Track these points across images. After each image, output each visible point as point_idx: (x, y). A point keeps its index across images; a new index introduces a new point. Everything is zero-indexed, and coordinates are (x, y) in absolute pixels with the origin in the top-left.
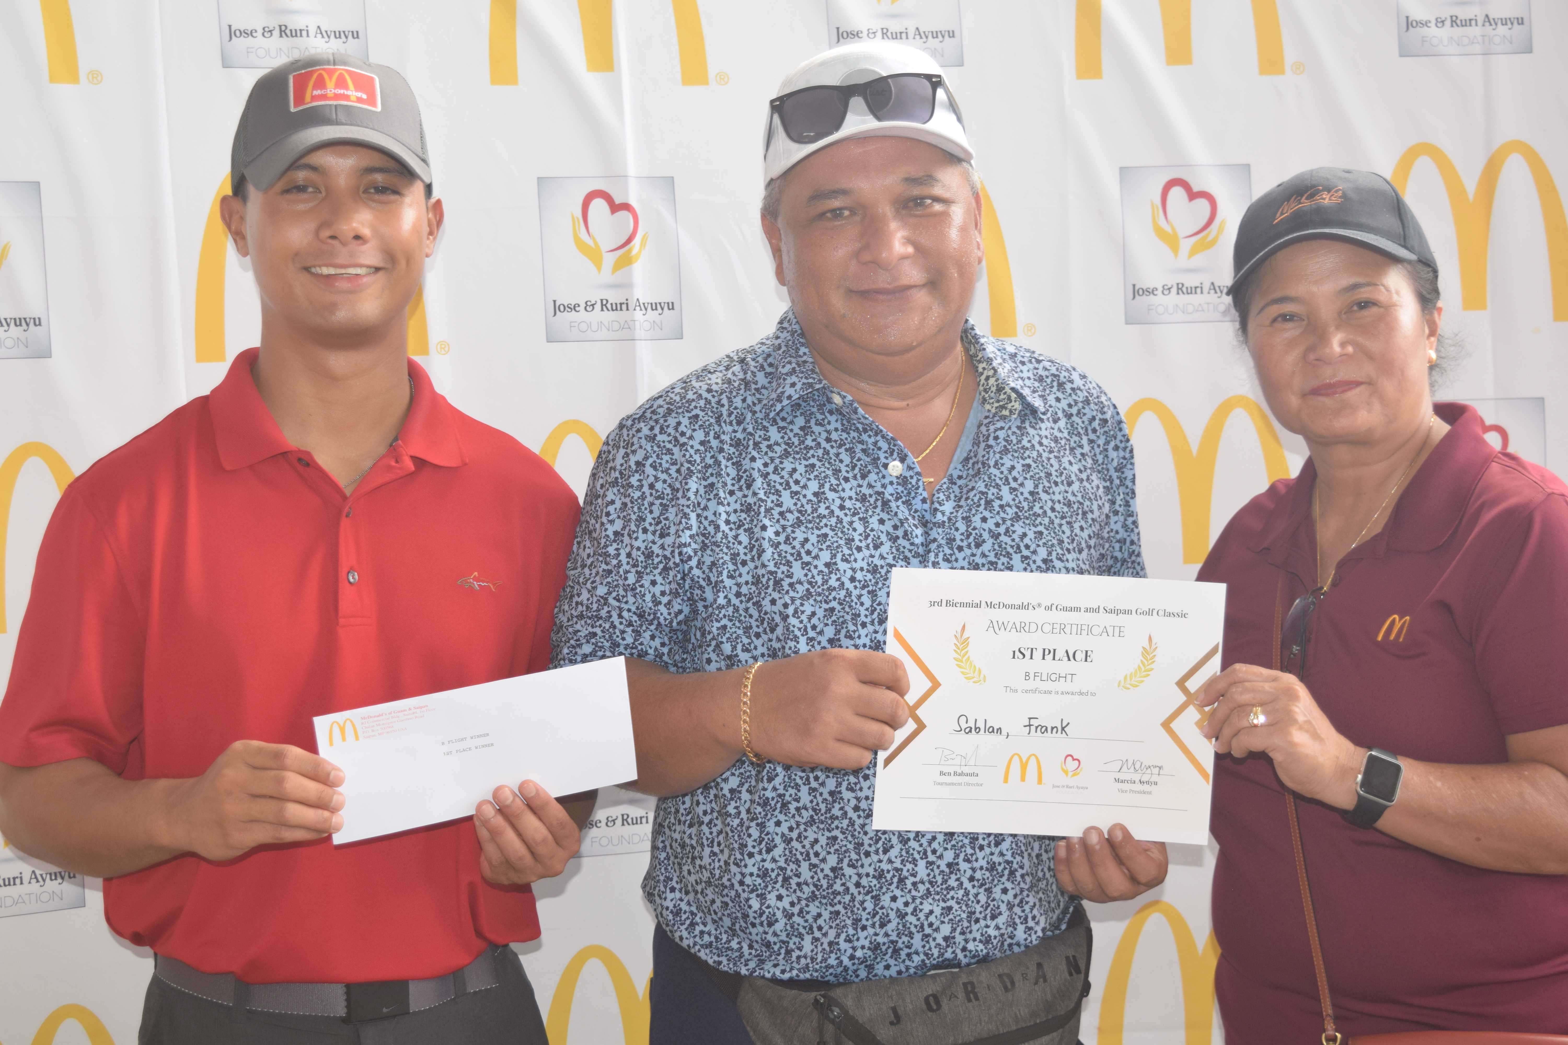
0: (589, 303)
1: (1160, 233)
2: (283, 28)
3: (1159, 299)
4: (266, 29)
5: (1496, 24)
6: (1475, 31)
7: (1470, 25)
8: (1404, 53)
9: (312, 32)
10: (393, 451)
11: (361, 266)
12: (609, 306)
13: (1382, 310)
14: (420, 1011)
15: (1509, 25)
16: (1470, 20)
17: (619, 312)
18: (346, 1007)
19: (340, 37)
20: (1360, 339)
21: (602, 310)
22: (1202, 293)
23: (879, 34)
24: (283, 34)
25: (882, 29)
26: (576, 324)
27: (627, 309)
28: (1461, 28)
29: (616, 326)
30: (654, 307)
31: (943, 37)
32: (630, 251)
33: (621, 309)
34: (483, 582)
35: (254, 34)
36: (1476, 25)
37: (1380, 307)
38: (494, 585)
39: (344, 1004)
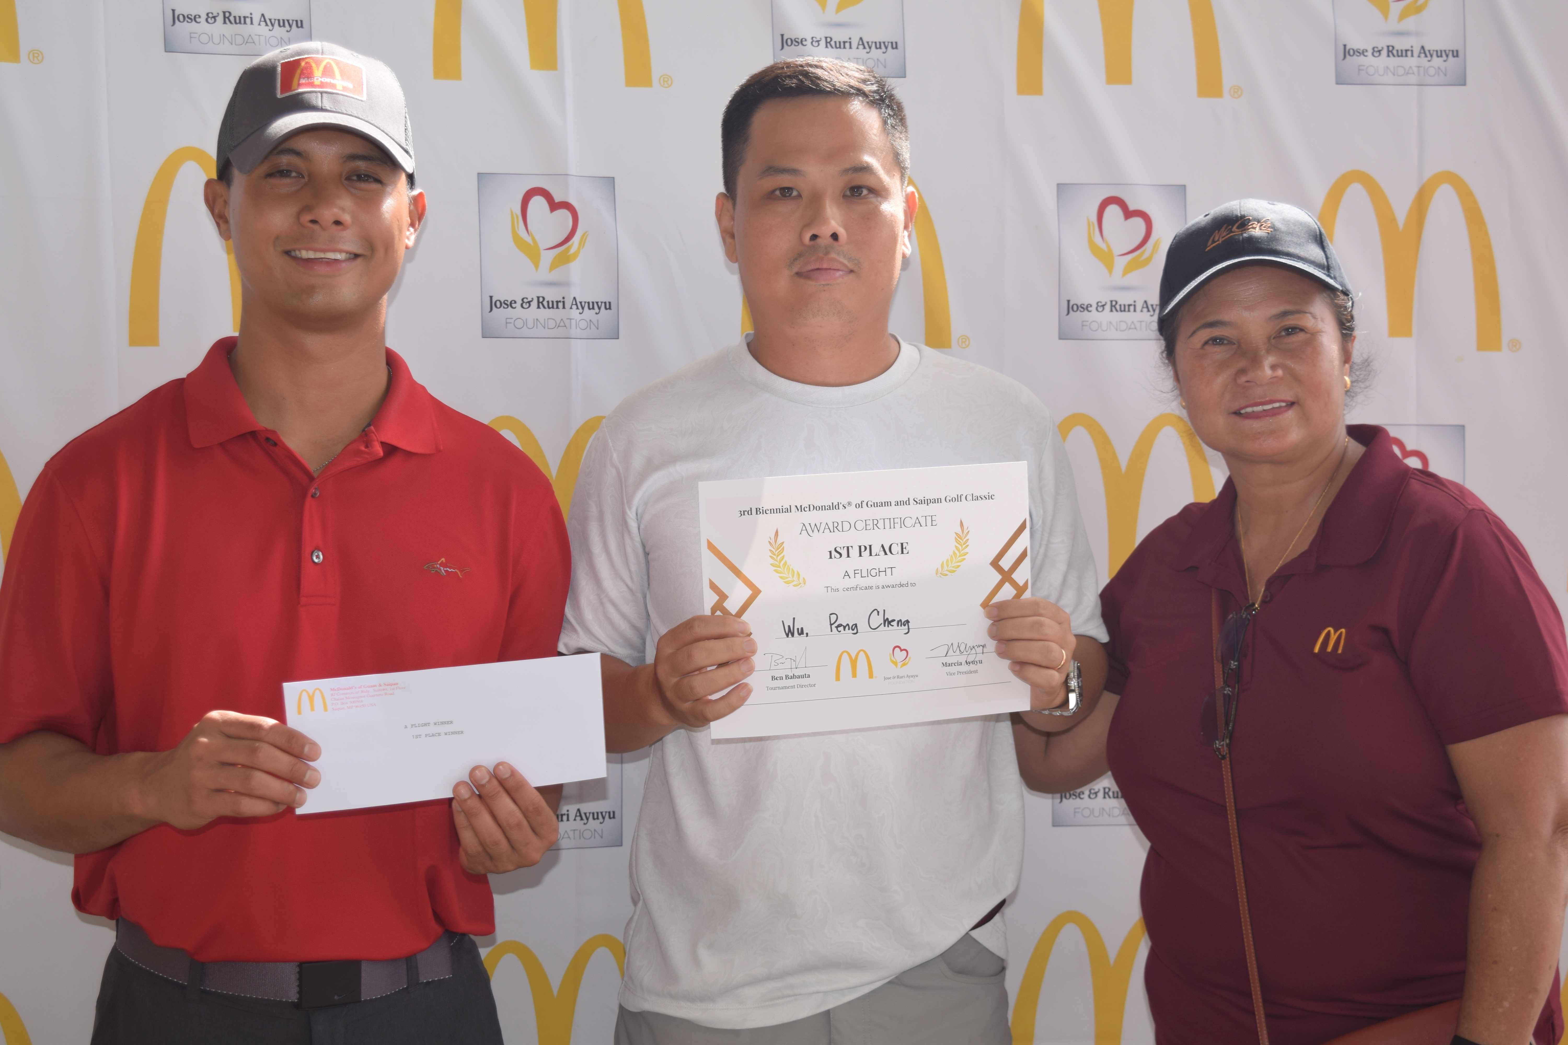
0: (525, 300)
1: (1094, 249)
2: (227, 15)
3: (1093, 315)
4: (210, 15)
5: (1431, 56)
6: (1411, 62)
7: (1406, 56)
8: (1340, 81)
9: (256, 20)
10: (365, 436)
11: (340, 251)
12: (545, 303)
13: (1308, 336)
14: (371, 1000)
15: (1444, 57)
16: (1406, 51)
17: (555, 310)
18: (298, 993)
19: (284, 26)
20: (1289, 363)
21: (539, 307)
22: (1135, 311)
23: (823, 43)
24: (227, 20)
25: (826, 38)
26: (512, 321)
27: (564, 307)
28: (1397, 59)
29: (552, 324)
30: (591, 306)
31: (886, 48)
32: (569, 249)
33: (557, 307)
34: (450, 568)
35: (198, 20)
36: (1412, 56)
37: (1306, 332)
38: (461, 572)
39: (296, 989)
